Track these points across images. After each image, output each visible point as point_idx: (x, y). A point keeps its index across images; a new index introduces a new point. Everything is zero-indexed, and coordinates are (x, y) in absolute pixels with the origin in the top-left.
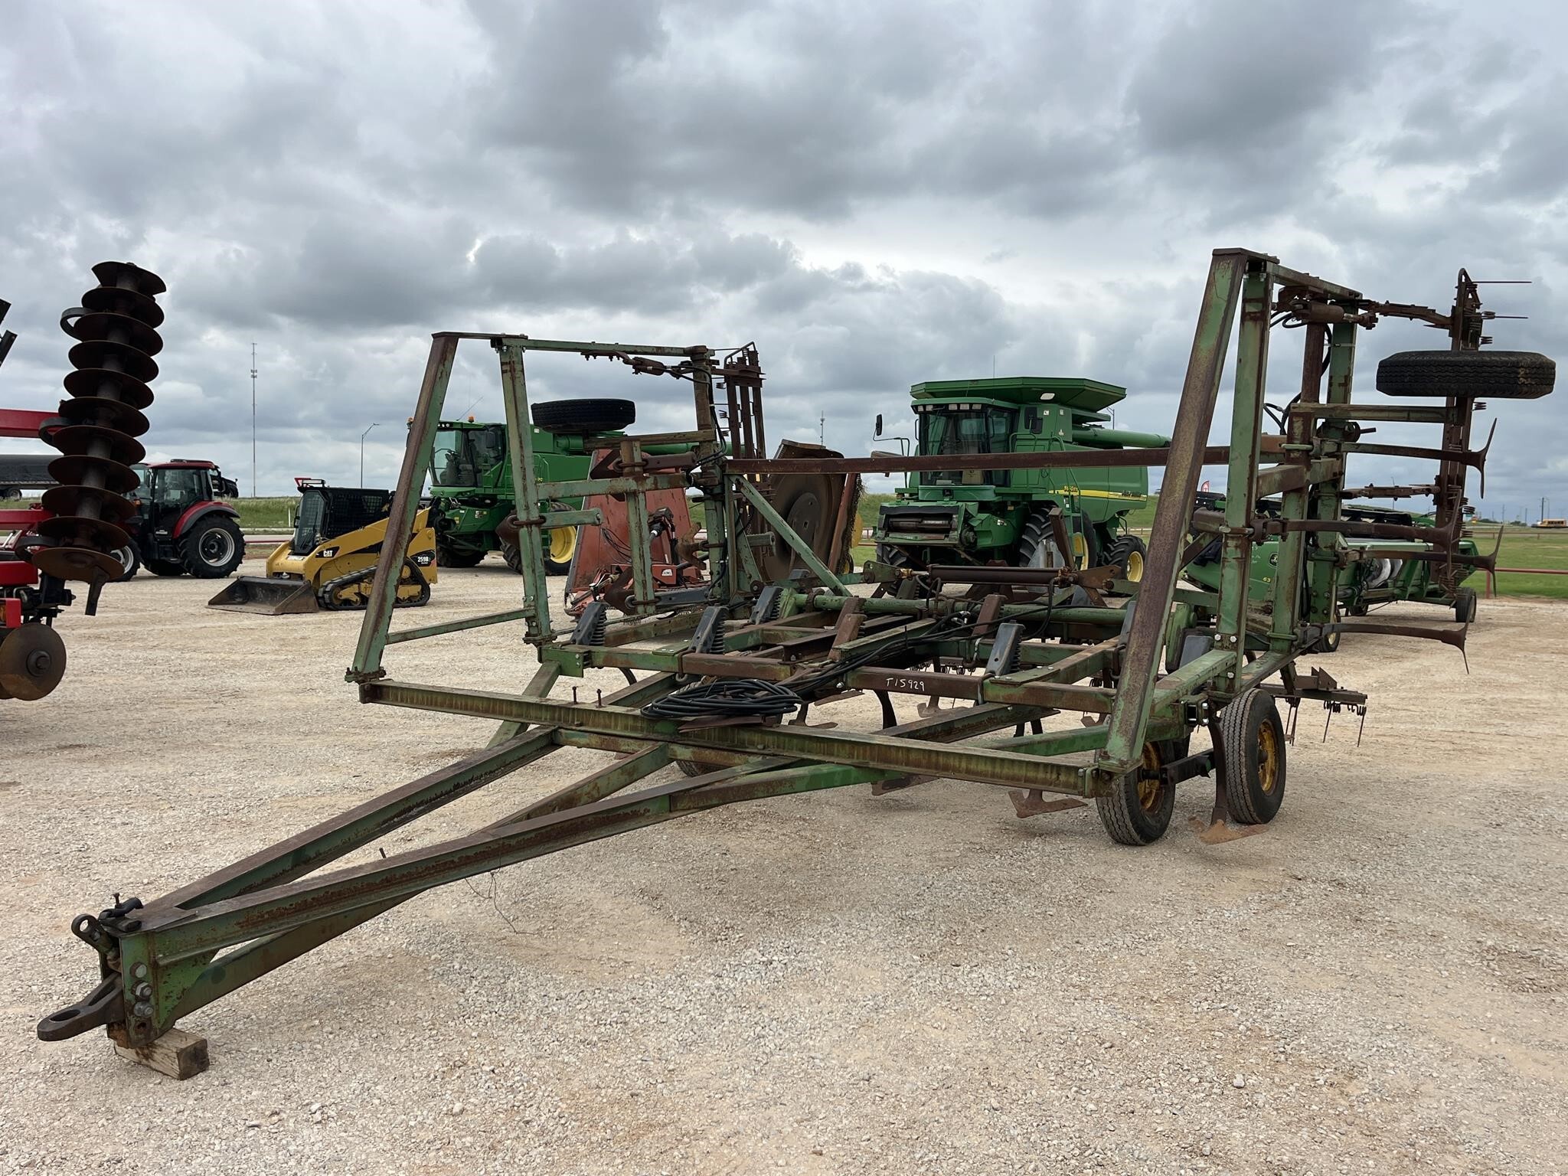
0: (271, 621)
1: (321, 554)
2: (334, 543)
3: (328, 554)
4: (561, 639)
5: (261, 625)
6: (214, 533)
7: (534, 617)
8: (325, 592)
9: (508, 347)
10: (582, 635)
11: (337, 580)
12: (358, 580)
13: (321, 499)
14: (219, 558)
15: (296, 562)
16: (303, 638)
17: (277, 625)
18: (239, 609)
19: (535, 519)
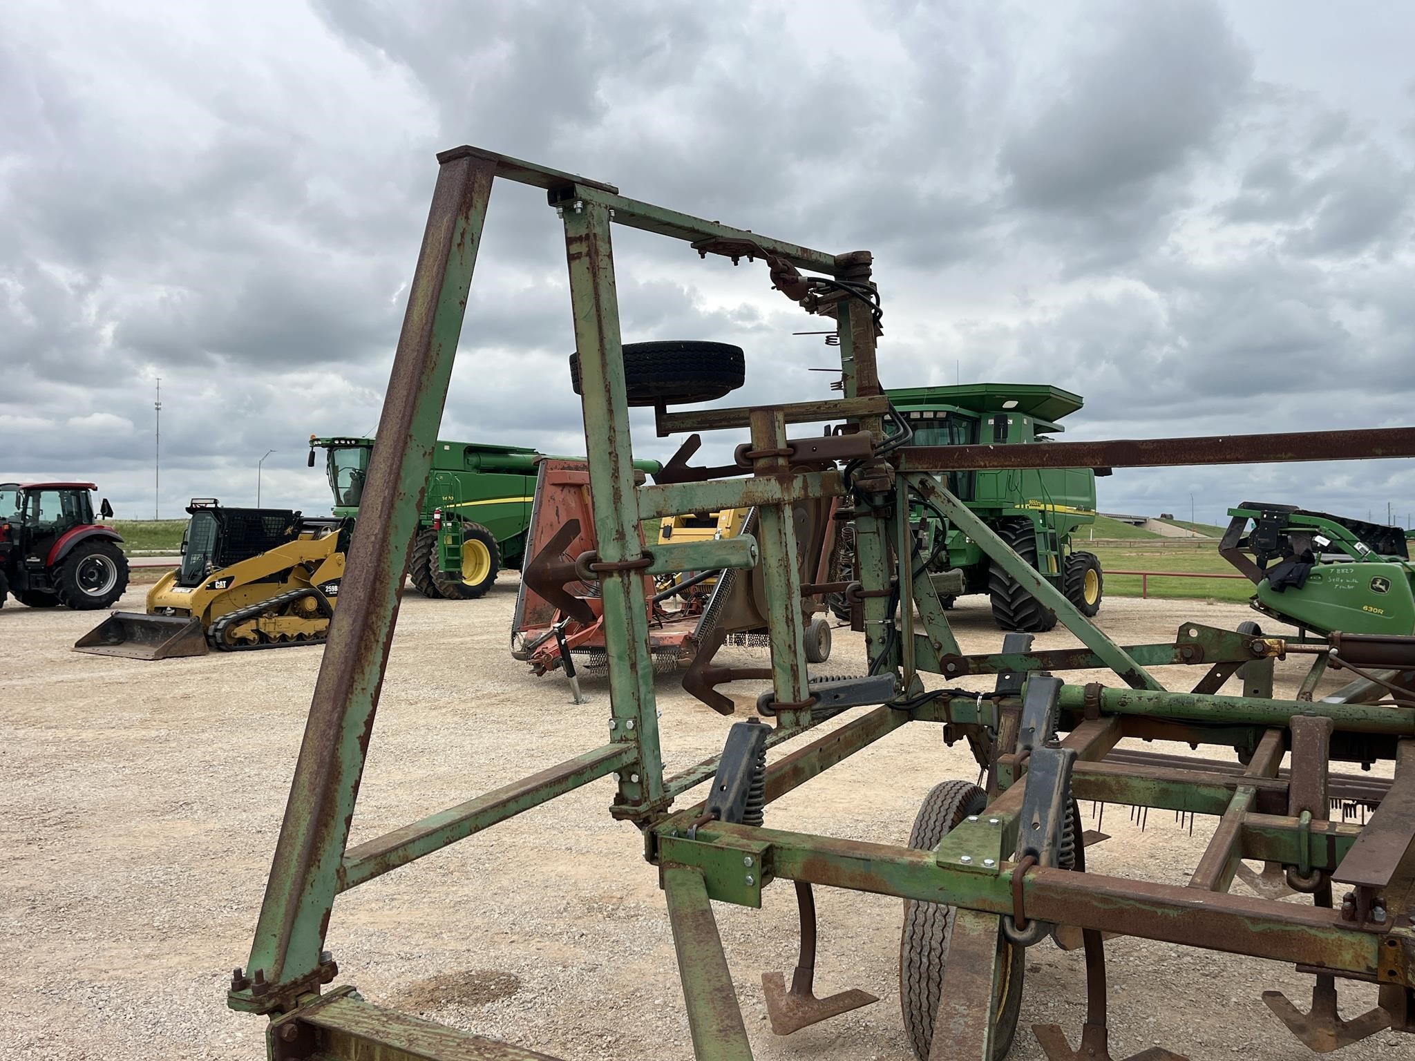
0: (148, 670)
1: (212, 586)
2: (227, 572)
3: (221, 585)
4: (684, 802)
5: (135, 676)
6: (94, 559)
7: (636, 763)
8: (216, 630)
9: (585, 203)
10: (732, 796)
11: (232, 616)
12: (256, 615)
13: (213, 522)
14: (100, 587)
15: (182, 596)
16: (186, 697)
17: (153, 676)
18: (111, 653)
19: (635, 558)
